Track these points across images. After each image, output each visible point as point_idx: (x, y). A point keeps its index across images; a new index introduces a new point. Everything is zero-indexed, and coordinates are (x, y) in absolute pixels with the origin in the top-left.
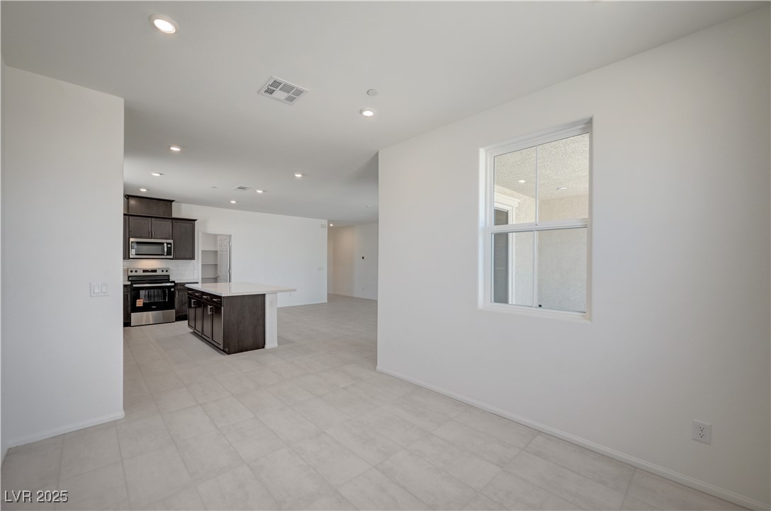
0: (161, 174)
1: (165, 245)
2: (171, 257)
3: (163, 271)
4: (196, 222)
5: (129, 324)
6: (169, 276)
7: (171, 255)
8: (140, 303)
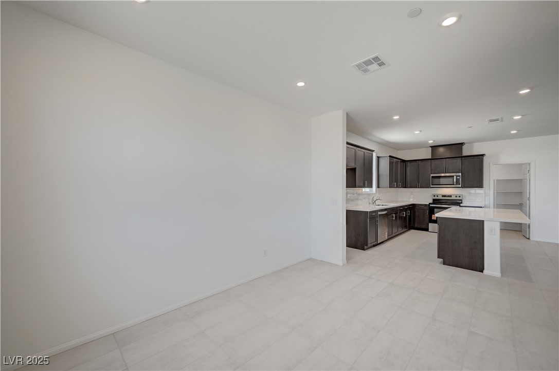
1: (455, 177)
3: (456, 197)
4: (484, 156)
5: (427, 230)
6: (461, 200)
7: (460, 185)
8: (434, 217)
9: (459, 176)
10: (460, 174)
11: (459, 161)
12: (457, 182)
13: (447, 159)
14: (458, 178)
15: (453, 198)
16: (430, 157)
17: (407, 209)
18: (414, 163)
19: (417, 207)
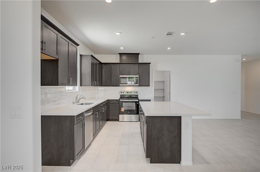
1: (135, 78)
2: (138, 85)
4: (150, 64)
5: (118, 120)
6: (138, 95)
7: (138, 84)
8: (123, 110)
9: (137, 77)
10: (138, 76)
11: (137, 66)
13: (130, 65)
14: (137, 79)
15: (133, 94)
16: (119, 62)
17: (104, 105)
18: (107, 66)
19: (111, 102)
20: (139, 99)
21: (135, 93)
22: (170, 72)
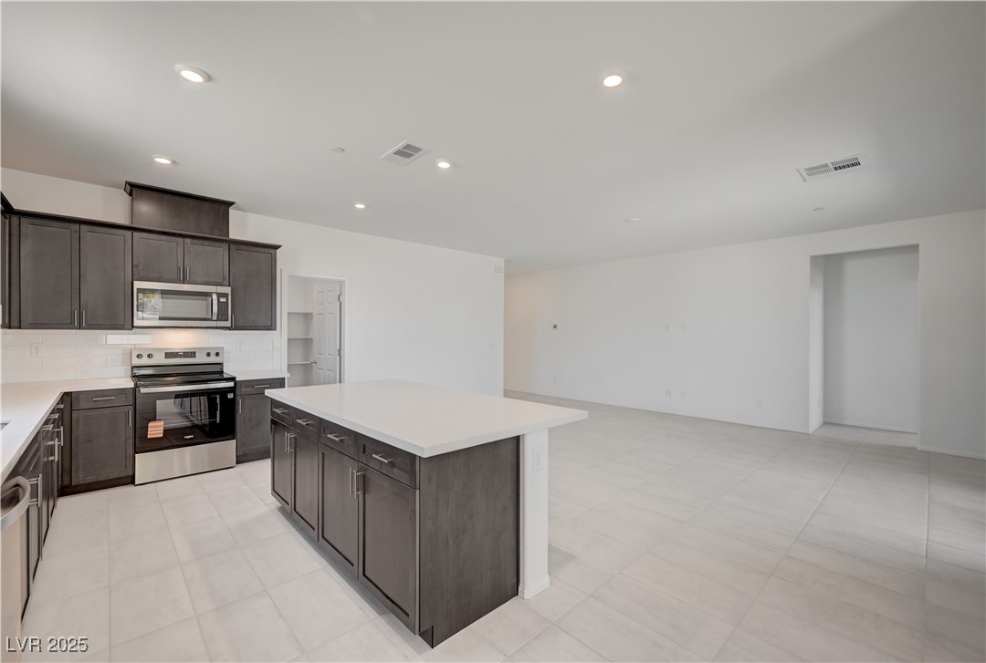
0: (209, 78)
1: (215, 296)
2: (228, 324)
4: (278, 250)
5: (130, 480)
6: (221, 364)
7: (227, 320)
8: (155, 430)
9: (225, 295)
10: (227, 290)
11: (221, 252)
12: (222, 316)
13: (188, 240)
14: (223, 300)
15: (201, 358)
16: (127, 221)
18: (53, 229)
19: (83, 405)
20: (237, 379)
21: (208, 355)
22: (341, 283)
